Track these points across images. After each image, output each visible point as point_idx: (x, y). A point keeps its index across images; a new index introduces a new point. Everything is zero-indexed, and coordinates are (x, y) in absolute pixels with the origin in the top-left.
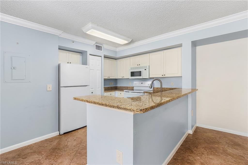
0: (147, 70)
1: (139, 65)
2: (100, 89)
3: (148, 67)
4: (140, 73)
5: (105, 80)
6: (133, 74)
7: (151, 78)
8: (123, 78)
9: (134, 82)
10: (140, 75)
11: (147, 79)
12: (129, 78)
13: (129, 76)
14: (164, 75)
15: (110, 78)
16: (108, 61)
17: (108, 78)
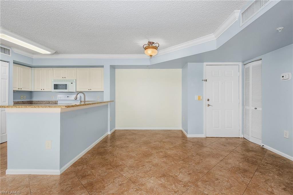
0: (74, 83)
1: (65, 78)
2: (7, 103)
3: (75, 81)
4: (65, 86)
5: (15, 92)
6: (56, 87)
7: (77, 92)
8: (43, 90)
9: (58, 96)
10: (66, 89)
11: (74, 92)
12: (51, 91)
13: (51, 88)
14: (91, 89)
15: (22, 90)
16: (19, 68)
17: (18, 90)
